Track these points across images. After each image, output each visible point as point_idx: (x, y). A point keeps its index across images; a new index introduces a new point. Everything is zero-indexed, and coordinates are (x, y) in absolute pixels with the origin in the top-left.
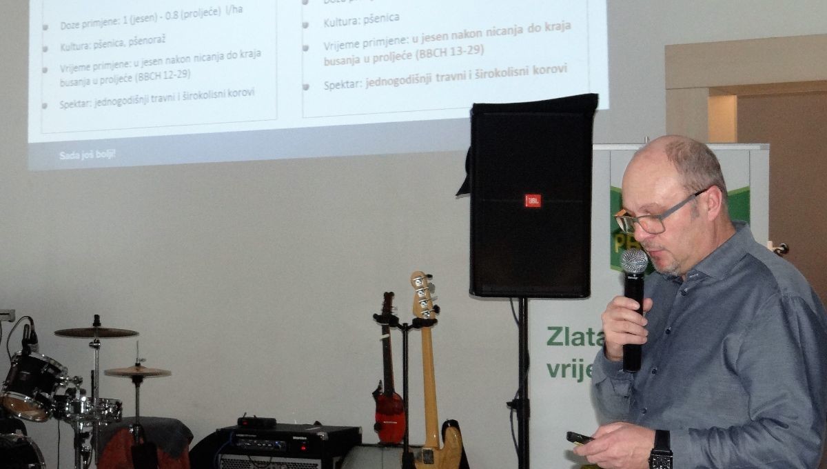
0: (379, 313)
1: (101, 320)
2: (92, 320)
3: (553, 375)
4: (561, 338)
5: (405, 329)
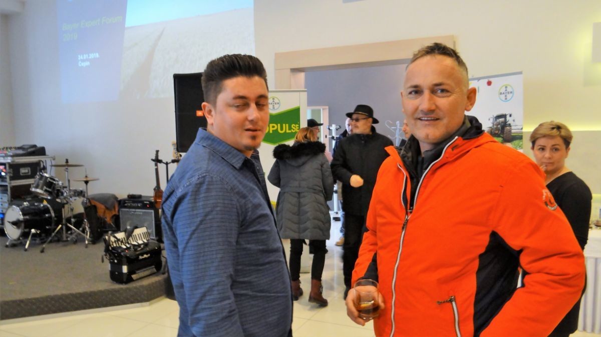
0: (154, 158)
1: (69, 161)
2: (65, 161)
5: (167, 164)
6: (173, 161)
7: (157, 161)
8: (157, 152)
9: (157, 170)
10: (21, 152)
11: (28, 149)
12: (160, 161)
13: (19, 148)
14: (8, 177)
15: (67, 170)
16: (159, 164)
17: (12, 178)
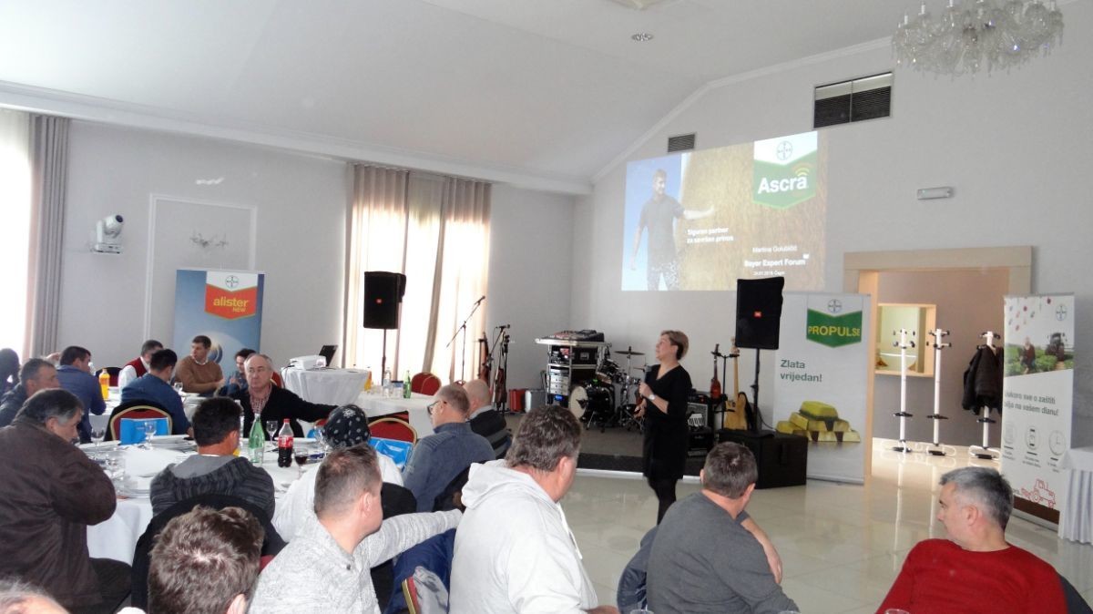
0: (713, 352)
3: (783, 378)
4: (786, 364)
5: (725, 358)
6: (731, 356)
7: (717, 354)
8: (717, 346)
9: (715, 362)
10: (583, 336)
11: (588, 334)
12: (719, 355)
13: (581, 333)
14: (571, 361)
15: (629, 357)
16: (718, 358)
17: (574, 362)
